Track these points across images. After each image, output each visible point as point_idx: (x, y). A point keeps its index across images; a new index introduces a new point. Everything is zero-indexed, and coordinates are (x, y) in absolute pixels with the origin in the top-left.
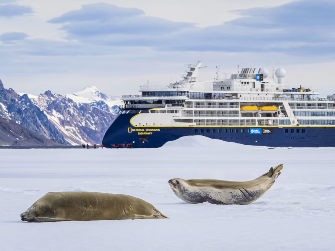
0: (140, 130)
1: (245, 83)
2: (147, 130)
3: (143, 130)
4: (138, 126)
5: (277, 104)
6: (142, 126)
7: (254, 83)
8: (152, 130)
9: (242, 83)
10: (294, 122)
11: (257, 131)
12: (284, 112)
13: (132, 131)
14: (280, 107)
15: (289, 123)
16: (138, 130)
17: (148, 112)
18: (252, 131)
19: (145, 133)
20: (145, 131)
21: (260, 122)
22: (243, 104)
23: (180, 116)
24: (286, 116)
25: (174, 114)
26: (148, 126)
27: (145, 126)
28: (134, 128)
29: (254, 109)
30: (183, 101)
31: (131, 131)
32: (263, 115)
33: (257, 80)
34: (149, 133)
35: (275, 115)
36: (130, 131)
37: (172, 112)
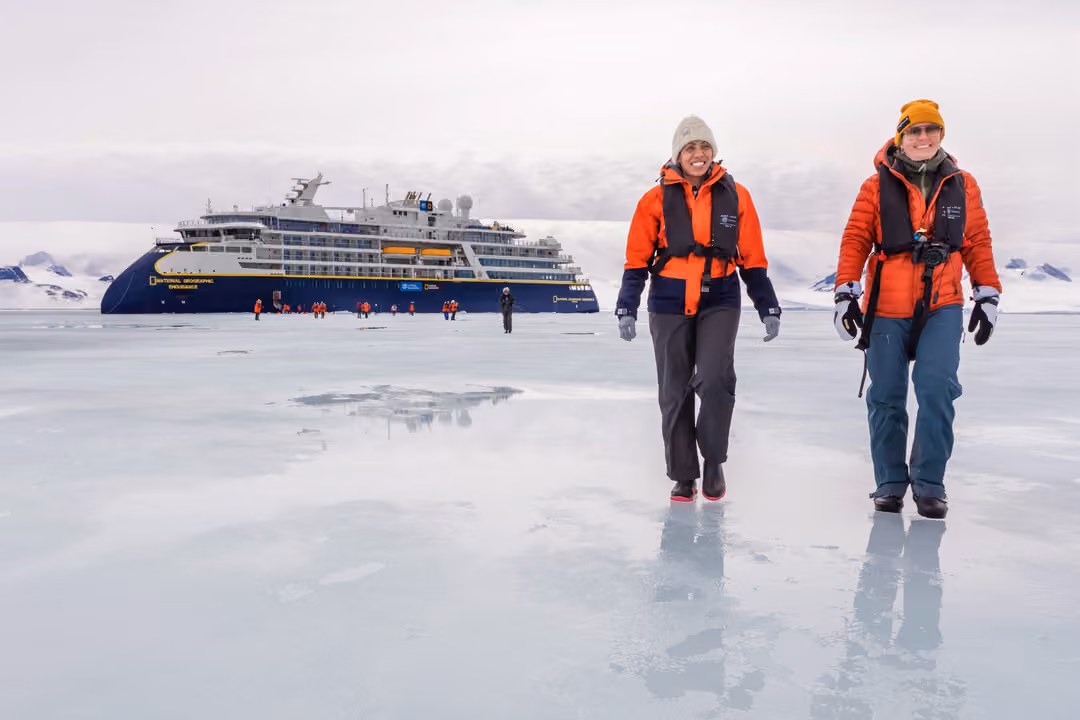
0: (172, 281)
1: (400, 213)
2: (187, 281)
3: (178, 281)
4: (169, 273)
5: (452, 247)
6: (175, 273)
7: (417, 213)
8: (197, 281)
9: (395, 213)
10: (480, 275)
11: (415, 287)
12: (465, 259)
13: (158, 284)
14: (456, 251)
15: (474, 276)
16: (168, 281)
17: (189, 250)
18: (405, 286)
19: (182, 287)
20: (183, 283)
21: (419, 272)
22: (386, 243)
23: (253, 258)
24: (466, 265)
25: (241, 254)
26: (188, 273)
27: (183, 273)
28: (160, 276)
29: (410, 252)
30: (258, 231)
31: (156, 282)
32: (426, 262)
33: (421, 209)
34: (190, 287)
35: (449, 263)
36: (153, 282)
37: (236, 250)
